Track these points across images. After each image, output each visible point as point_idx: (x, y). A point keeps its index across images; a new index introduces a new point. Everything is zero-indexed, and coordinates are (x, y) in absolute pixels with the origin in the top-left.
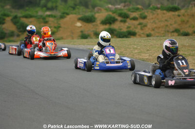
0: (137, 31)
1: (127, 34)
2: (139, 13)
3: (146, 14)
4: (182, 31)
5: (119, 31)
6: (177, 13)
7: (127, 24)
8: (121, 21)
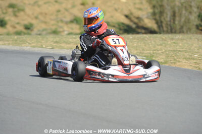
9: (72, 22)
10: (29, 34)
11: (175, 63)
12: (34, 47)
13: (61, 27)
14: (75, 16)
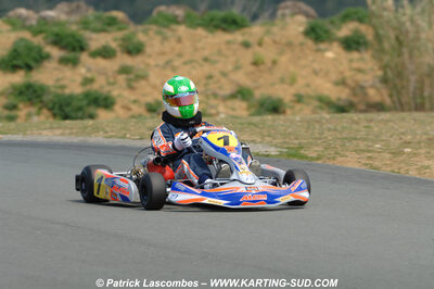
0: (115, 93)
1: (85, 102)
2: (120, 34)
3: (141, 37)
4: (258, 94)
5: (59, 91)
6: (238, 36)
7: (82, 70)
8: (63, 61)
9: (233, 96)
10: (153, 118)
11: (334, 158)
12: (111, 137)
13: (212, 107)
14: (239, 85)
